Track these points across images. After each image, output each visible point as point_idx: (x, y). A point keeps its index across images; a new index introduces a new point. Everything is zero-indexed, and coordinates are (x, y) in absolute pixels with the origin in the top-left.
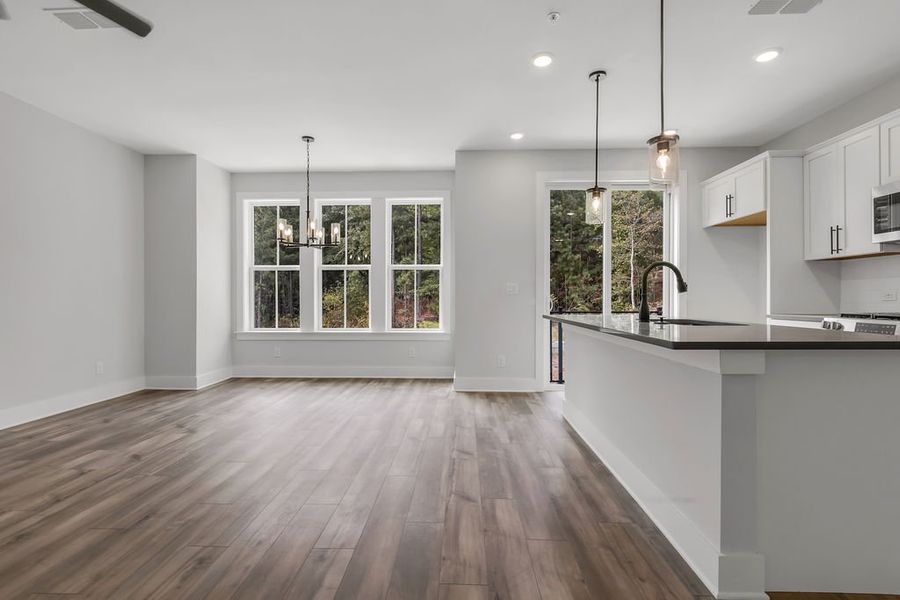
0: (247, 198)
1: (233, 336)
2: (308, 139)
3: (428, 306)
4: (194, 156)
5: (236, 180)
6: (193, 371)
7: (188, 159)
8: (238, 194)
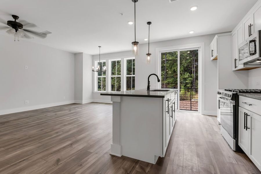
0: (96, 61)
1: (93, 93)
2: (100, 47)
3: (167, 86)
4: (82, 53)
5: (93, 57)
6: (82, 100)
7: (81, 54)
8: (94, 60)
